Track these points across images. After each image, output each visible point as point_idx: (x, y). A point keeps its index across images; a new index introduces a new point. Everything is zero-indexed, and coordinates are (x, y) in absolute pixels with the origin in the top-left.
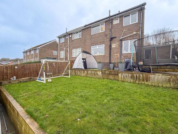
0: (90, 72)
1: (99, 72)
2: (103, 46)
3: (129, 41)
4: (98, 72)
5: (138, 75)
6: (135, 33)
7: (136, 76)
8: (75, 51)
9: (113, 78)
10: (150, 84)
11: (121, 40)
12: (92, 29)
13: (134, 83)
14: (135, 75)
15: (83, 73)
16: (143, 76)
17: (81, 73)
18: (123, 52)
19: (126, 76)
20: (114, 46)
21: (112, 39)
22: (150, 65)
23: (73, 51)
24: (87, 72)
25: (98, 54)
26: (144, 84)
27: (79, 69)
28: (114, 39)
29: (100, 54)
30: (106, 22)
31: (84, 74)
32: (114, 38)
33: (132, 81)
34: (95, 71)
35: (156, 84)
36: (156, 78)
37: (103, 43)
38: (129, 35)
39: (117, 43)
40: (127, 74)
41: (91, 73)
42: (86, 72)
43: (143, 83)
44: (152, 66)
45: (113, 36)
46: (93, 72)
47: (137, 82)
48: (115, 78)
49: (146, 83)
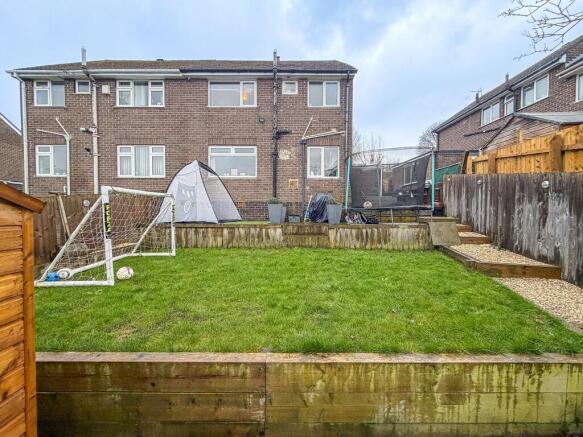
0: (242, 231)
1: (275, 229)
2: (253, 153)
3: (323, 148)
4: (271, 231)
5: (369, 231)
6: (334, 131)
7: (367, 233)
8: (131, 154)
9: (315, 244)
10: (390, 248)
11: (304, 144)
12: (212, 89)
13: (362, 248)
14: (364, 231)
15: (215, 236)
16: (378, 232)
17: (204, 237)
18: (309, 176)
19: (346, 235)
20: (284, 155)
21: (279, 135)
22: (389, 210)
23: (120, 154)
24: (232, 234)
25: (234, 174)
26: (381, 248)
27: (196, 225)
28: (285, 137)
29: (243, 176)
30: (259, 80)
31: (219, 239)
32: (286, 133)
33: (358, 246)
34: (261, 229)
35: (400, 247)
36: (400, 234)
37: (252, 142)
38: (322, 134)
39: (293, 149)
40: (349, 231)
41: (247, 234)
42: (226, 232)
43: (379, 246)
44: (394, 210)
45: (283, 127)
46: (253, 231)
47: (368, 246)
48: (321, 242)
49: (385, 246)
